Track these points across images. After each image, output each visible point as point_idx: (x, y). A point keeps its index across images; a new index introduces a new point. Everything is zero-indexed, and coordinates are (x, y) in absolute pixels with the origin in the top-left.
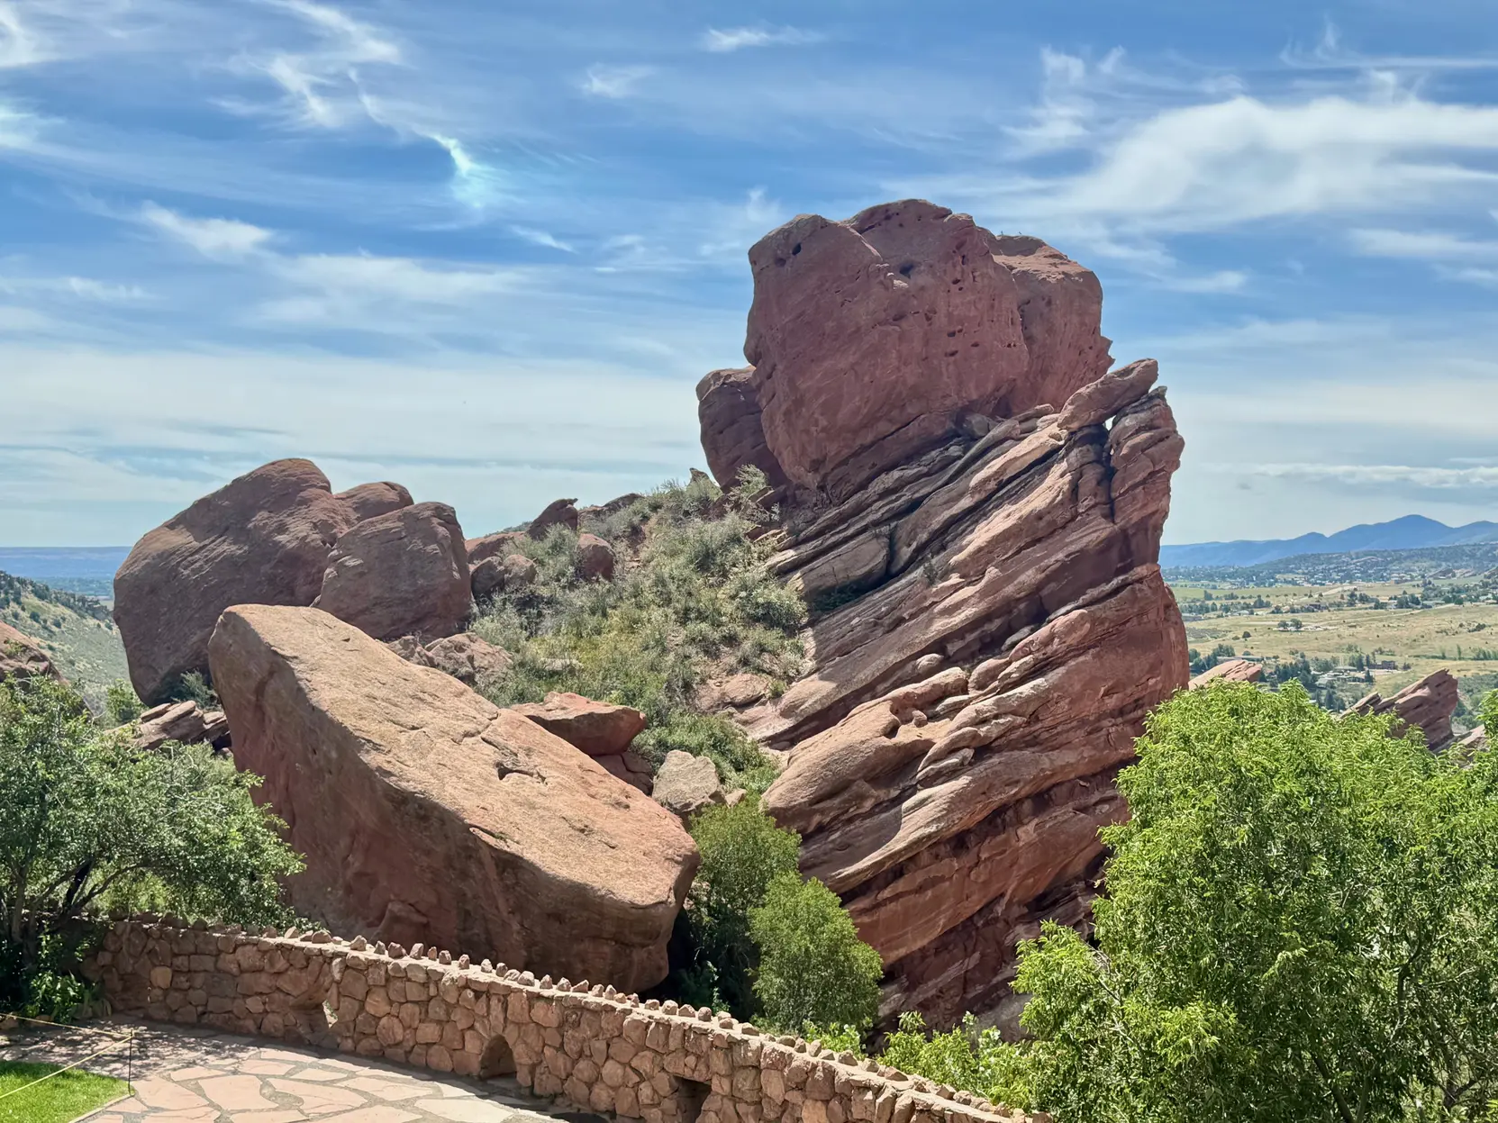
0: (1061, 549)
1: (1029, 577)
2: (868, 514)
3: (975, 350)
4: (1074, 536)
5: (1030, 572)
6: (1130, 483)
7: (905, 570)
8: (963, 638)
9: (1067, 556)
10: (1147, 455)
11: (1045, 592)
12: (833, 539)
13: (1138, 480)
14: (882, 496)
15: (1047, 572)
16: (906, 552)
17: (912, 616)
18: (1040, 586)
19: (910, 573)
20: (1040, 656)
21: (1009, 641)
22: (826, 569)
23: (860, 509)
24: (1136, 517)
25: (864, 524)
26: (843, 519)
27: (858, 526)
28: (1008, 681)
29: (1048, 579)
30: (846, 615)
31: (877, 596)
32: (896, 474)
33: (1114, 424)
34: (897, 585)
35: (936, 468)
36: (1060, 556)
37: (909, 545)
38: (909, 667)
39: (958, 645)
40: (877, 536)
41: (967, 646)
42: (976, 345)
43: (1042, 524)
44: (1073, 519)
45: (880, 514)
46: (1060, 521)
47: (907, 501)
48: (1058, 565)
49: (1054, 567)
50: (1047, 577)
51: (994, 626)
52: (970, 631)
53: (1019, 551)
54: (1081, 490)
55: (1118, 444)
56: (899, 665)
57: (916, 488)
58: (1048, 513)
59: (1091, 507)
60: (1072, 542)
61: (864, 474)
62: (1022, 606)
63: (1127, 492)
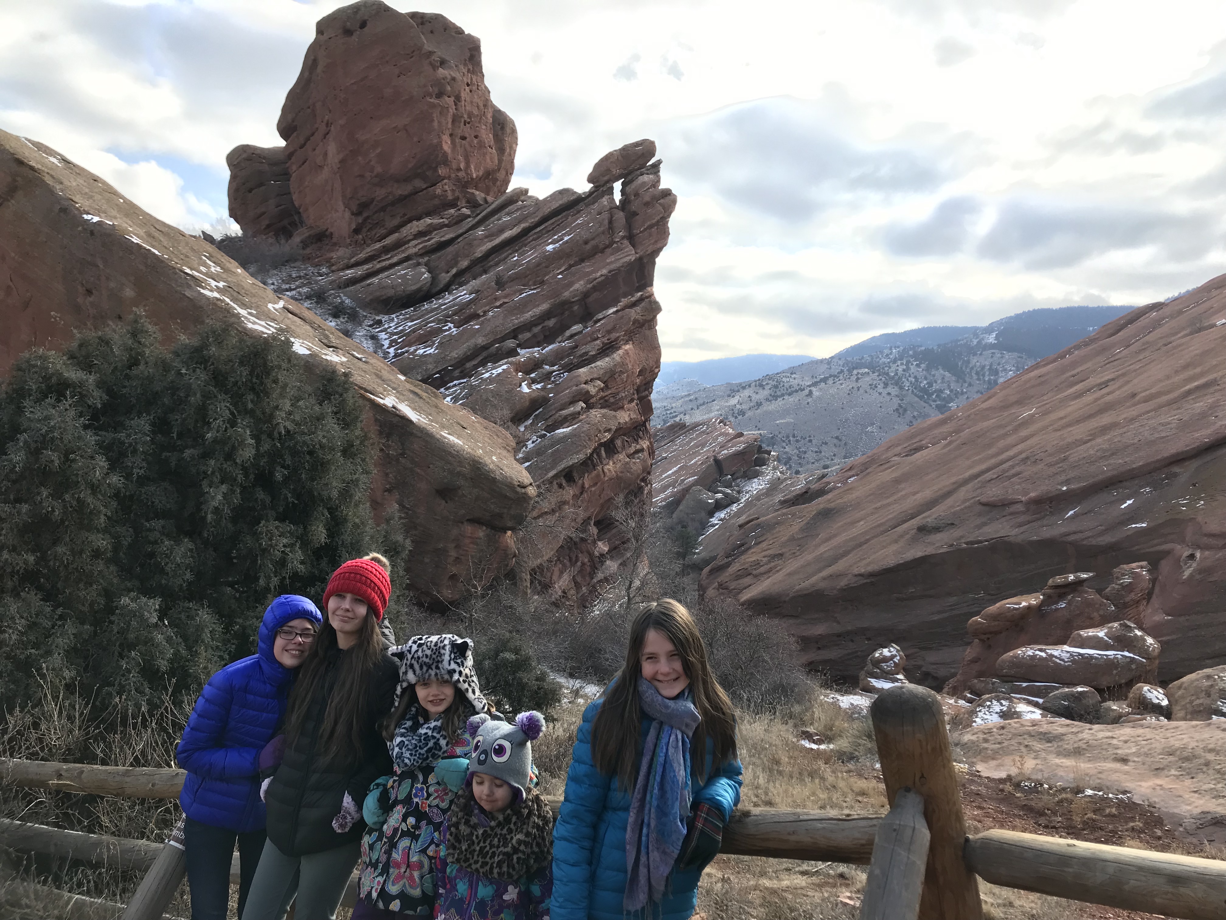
0: (604, 267)
1: (579, 286)
2: (407, 249)
3: (475, 141)
4: (612, 258)
5: (582, 282)
6: (649, 223)
7: (447, 288)
8: (529, 330)
9: (610, 272)
10: (660, 204)
11: (590, 299)
13: (654, 221)
14: (416, 237)
15: (594, 283)
16: (445, 278)
17: (486, 313)
18: (586, 295)
19: (455, 290)
20: (605, 340)
21: (568, 333)
23: (398, 245)
25: (403, 255)
26: (386, 250)
27: (399, 257)
29: (595, 289)
32: (428, 221)
33: (624, 185)
35: (454, 221)
36: (604, 271)
37: (448, 272)
38: (493, 350)
39: (528, 335)
40: (419, 264)
41: (534, 336)
42: (476, 137)
43: (588, 247)
44: (610, 246)
45: (416, 249)
46: (601, 246)
47: (437, 242)
48: (603, 278)
49: (600, 279)
50: (594, 287)
51: (551, 323)
52: (536, 325)
53: (570, 266)
54: (615, 225)
55: (637, 195)
56: (485, 348)
57: (442, 234)
58: (593, 239)
59: (623, 238)
60: (612, 262)
61: (396, 222)
62: (576, 308)
63: (645, 230)
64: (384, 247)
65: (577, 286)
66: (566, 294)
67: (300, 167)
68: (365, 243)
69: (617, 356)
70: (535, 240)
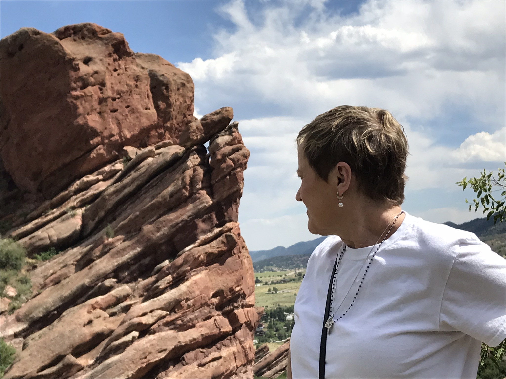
0: (184, 214)
3: (127, 110)
4: (191, 206)
5: (167, 228)
6: (222, 175)
7: (91, 233)
8: (128, 269)
9: (187, 218)
10: (231, 159)
11: (176, 239)
13: (226, 173)
14: (77, 192)
15: (177, 227)
16: (92, 224)
19: (95, 235)
20: (175, 275)
21: (156, 268)
24: (225, 195)
27: (63, 210)
28: (157, 291)
32: (85, 179)
33: (210, 144)
35: (107, 176)
36: (185, 217)
37: (93, 220)
40: (76, 215)
41: (131, 273)
42: (128, 107)
44: (190, 196)
46: (184, 198)
47: (92, 195)
48: (183, 223)
49: (180, 224)
50: (177, 231)
51: (147, 261)
52: (133, 264)
53: (159, 217)
54: (195, 179)
57: (97, 187)
59: (201, 189)
60: (191, 209)
61: (65, 181)
62: (163, 248)
63: (219, 180)
64: (52, 204)
65: (163, 231)
66: (155, 238)
69: (183, 287)
70: (144, 193)
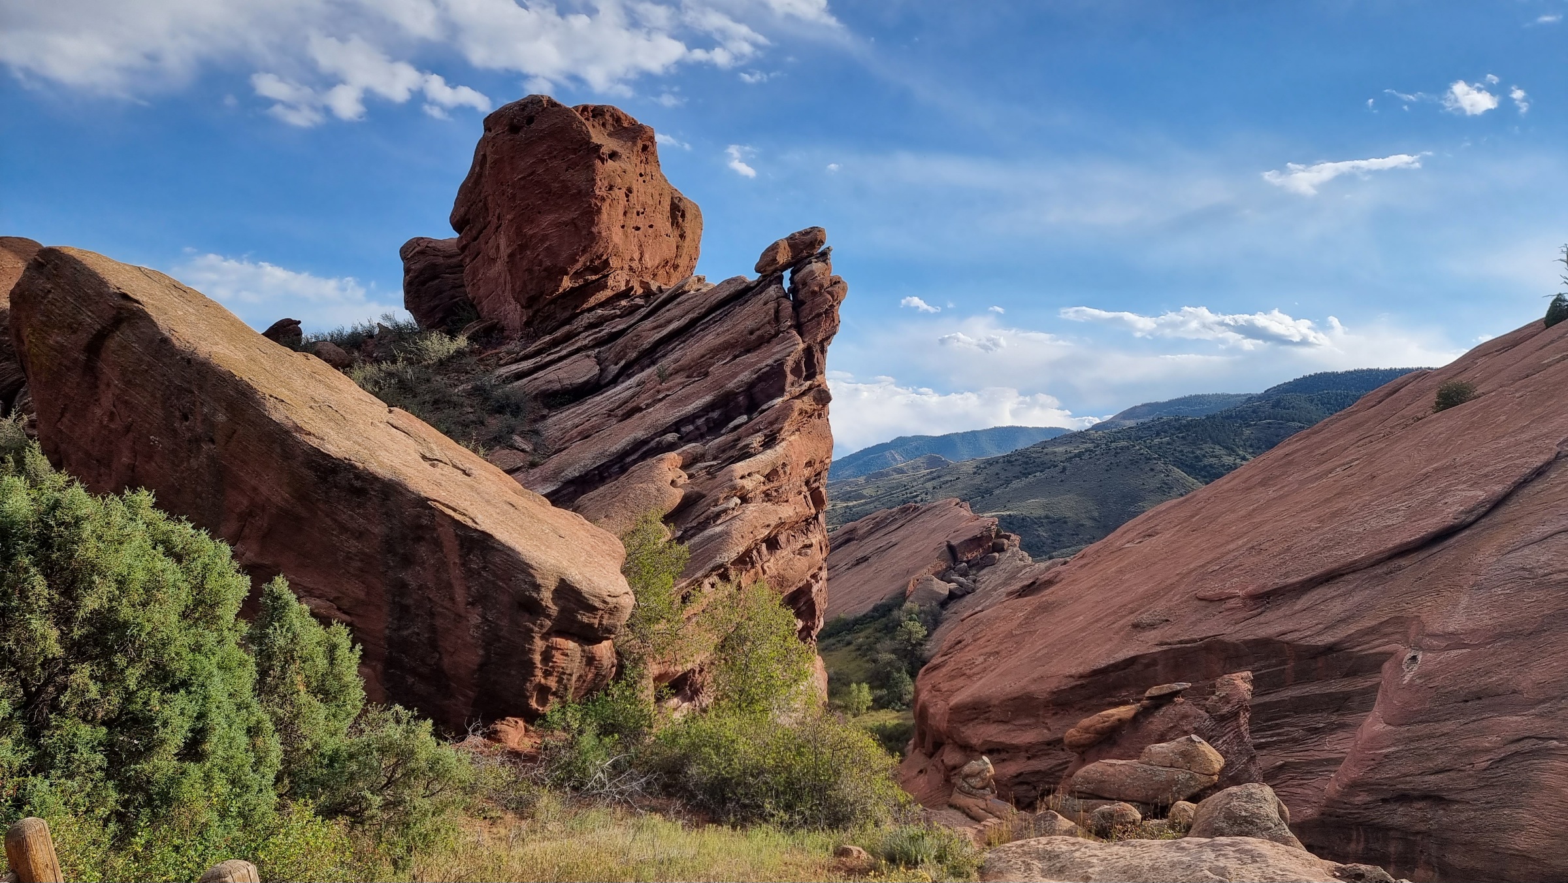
0: (770, 357)
1: (745, 376)
2: (576, 341)
3: (650, 230)
4: (778, 348)
5: (746, 373)
6: (817, 311)
7: (614, 381)
8: (693, 422)
9: (775, 362)
10: (829, 292)
11: (756, 389)
12: (548, 359)
13: (822, 310)
14: (587, 328)
15: (760, 373)
16: (614, 369)
17: (648, 406)
18: (751, 385)
19: (623, 382)
20: (769, 431)
21: (731, 425)
22: (552, 376)
23: (568, 337)
25: (574, 347)
26: (555, 343)
27: (569, 349)
30: (573, 413)
31: (598, 398)
33: (793, 273)
34: (613, 391)
35: (627, 312)
36: (770, 361)
37: (617, 364)
38: (653, 444)
39: (691, 427)
40: (588, 356)
41: (699, 428)
42: (651, 226)
43: (754, 337)
44: (776, 335)
45: (587, 342)
46: (767, 336)
47: (608, 333)
48: (768, 368)
49: (765, 370)
50: (759, 378)
51: (715, 415)
52: (700, 417)
53: (735, 357)
54: (781, 314)
55: (805, 284)
56: (644, 442)
57: (613, 325)
58: (758, 329)
59: (790, 327)
60: (777, 352)
61: (567, 314)
62: (740, 398)
63: (813, 318)
64: (554, 339)
65: (741, 377)
66: (731, 385)
67: (474, 259)
68: (536, 337)
69: (780, 449)
70: (702, 330)
